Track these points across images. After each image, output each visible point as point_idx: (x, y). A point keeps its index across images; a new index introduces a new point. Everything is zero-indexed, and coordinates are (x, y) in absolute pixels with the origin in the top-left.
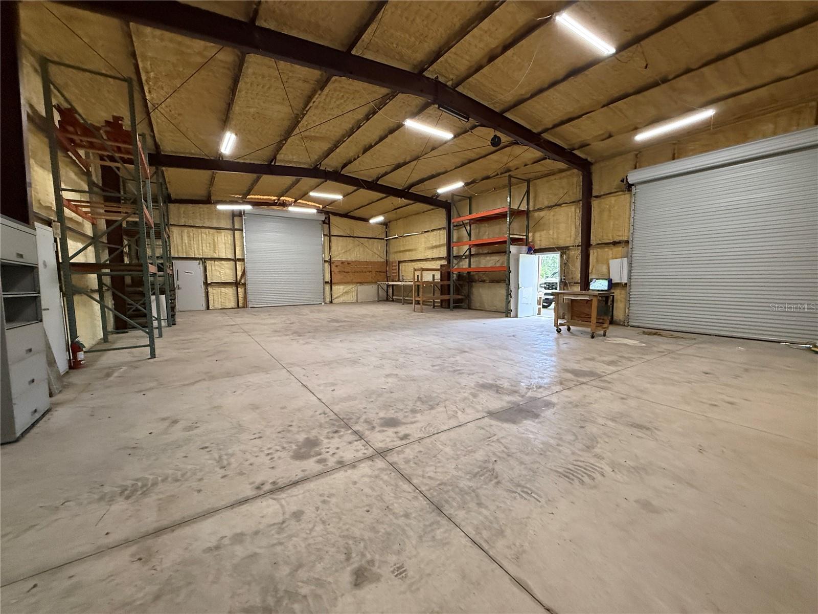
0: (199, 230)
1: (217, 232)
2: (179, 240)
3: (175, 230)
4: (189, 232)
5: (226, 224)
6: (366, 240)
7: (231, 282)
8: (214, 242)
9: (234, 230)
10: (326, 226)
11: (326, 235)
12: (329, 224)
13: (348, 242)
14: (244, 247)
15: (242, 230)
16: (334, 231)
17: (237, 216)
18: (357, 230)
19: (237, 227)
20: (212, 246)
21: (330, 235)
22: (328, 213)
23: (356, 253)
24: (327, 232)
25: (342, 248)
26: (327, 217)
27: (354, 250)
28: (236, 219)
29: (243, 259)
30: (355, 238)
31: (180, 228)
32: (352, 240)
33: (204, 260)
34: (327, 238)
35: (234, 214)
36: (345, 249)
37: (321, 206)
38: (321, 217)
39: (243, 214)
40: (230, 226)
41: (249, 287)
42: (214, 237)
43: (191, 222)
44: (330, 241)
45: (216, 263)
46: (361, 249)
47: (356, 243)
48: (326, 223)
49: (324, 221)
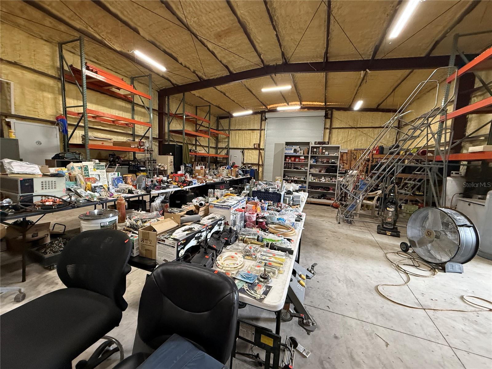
0: (244, 132)
1: (253, 132)
2: (234, 139)
3: (233, 133)
4: (239, 134)
5: (257, 127)
6: (371, 129)
7: (256, 163)
8: (250, 138)
9: (261, 130)
10: (328, 121)
11: (327, 128)
12: (331, 119)
13: (350, 133)
14: (265, 141)
15: (265, 130)
16: (336, 124)
17: (263, 120)
18: (362, 121)
19: (263, 128)
20: (249, 141)
21: (331, 128)
22: (332, 109)
23: (356, 143)
24: (328, 126)
25: (342, 139)
26: (329, 112)
27: (355, 140)
28: (263, 122)
29: (264, 149)
30: (358, 129)
31: (235, 131)
32: (354, 131)
33: (243, 149)
34: (328, 131)
35: (262, 120)
36: (346, 140)
37: (324, 104)
38: (323, 113)
39: (266, 119)
40: (259, 128)
41: (265, 167)
42: (250, 135)
43: (240, 127)
44: (330, 133)
45: (250, 151)
46: (363, 139)
47: (359, 133)
48: (329, 118)
49: (326, 116)
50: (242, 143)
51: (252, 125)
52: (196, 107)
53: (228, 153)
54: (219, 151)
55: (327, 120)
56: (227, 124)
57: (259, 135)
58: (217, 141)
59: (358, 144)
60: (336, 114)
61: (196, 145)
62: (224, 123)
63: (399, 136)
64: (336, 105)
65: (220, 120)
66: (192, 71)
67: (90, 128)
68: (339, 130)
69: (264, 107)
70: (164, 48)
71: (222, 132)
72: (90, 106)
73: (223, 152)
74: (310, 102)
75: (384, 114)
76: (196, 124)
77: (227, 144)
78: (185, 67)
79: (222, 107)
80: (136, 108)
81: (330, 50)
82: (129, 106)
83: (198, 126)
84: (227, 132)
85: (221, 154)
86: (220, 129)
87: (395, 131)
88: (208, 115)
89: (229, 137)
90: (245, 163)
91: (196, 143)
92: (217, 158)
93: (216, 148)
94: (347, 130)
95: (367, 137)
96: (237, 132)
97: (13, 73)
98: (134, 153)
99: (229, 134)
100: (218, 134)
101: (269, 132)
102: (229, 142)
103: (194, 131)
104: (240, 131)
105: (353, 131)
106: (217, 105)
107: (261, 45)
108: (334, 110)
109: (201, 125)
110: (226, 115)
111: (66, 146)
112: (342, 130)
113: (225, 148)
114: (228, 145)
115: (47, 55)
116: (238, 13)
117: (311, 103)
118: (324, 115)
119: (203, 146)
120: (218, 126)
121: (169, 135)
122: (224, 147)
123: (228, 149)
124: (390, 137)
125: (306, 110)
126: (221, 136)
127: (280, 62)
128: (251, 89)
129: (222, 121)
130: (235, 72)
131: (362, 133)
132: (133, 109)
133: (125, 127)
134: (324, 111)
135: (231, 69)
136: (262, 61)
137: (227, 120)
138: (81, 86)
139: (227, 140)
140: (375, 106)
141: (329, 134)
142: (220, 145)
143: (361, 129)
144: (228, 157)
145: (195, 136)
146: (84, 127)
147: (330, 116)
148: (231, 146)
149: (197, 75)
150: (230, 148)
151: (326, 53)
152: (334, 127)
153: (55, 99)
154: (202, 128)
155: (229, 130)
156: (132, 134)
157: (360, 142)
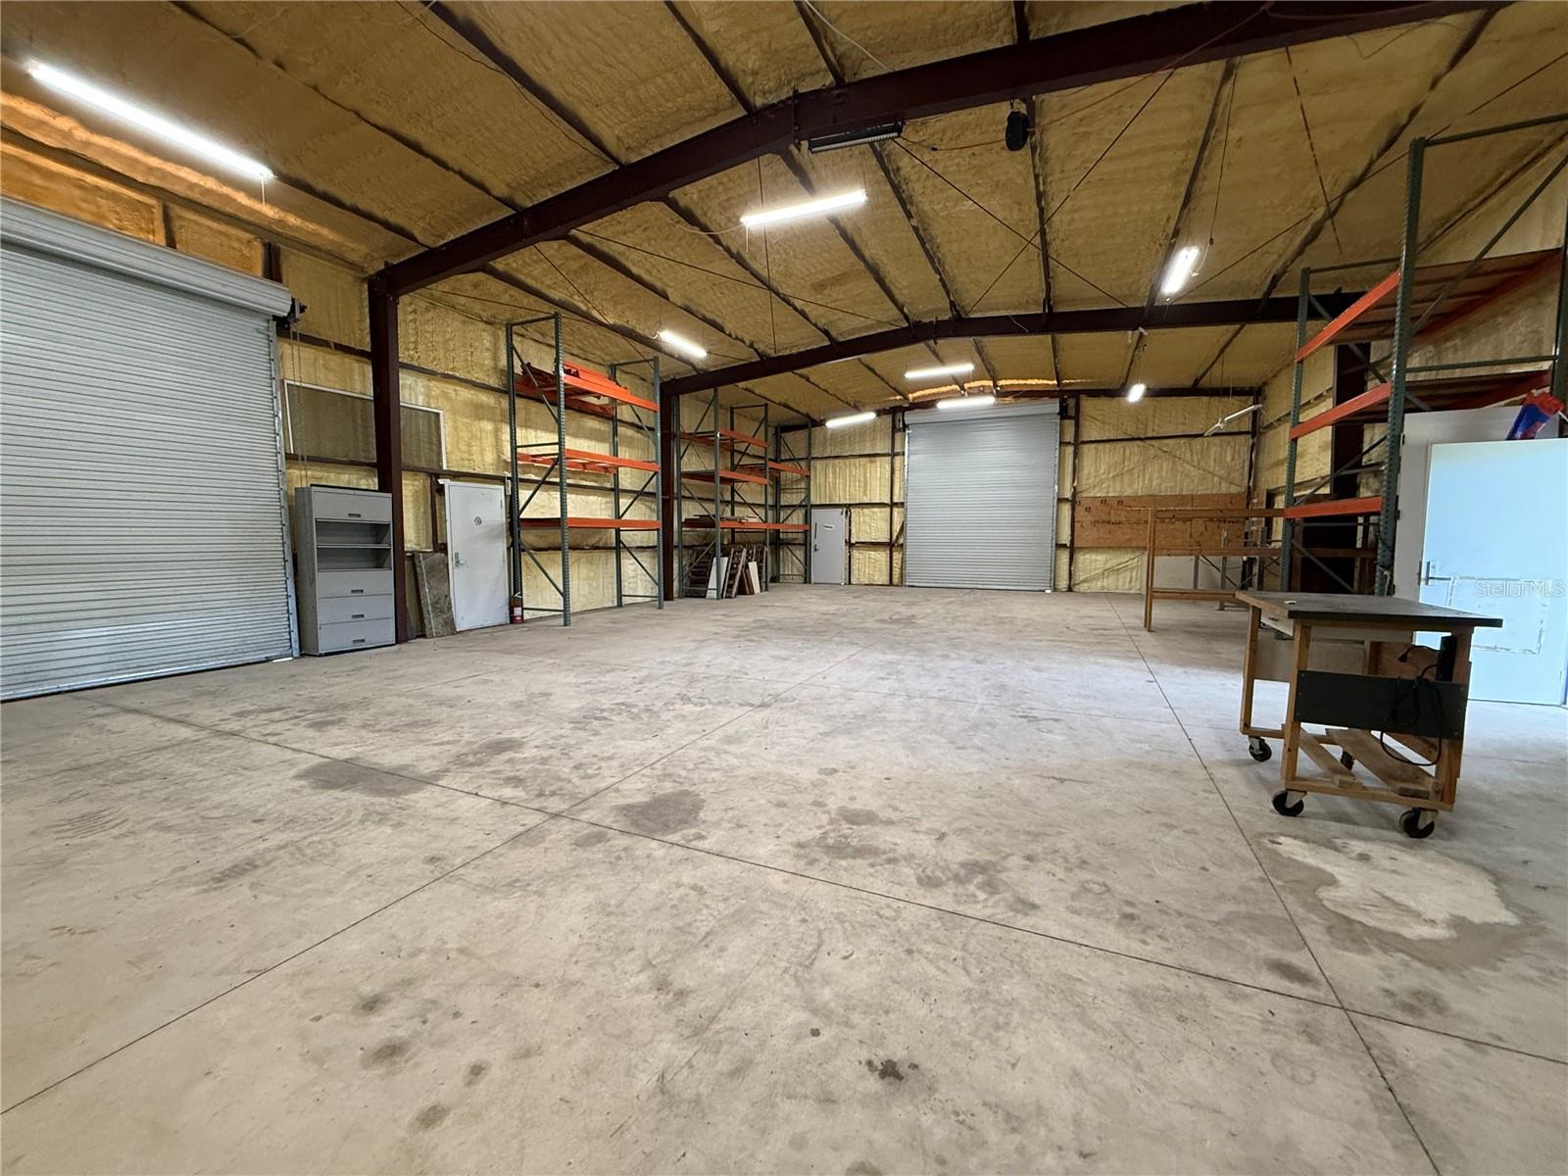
0: (847, 461)
1: (871, 462)
2: (823, 479)
3: (818, 465)
4: (834, 467)
5: (883, 447)
6: (1183, 441)
7: (884, 540)
8: (865, 478)
9: (893, 455)
10: (1070, 424)
11: (1069, 443)
12: (1077, 418)
13: (1127, 452)
14: (905, 482)
15: (903, 454)
16: (1090, 432)
17: (899, 430)
18: (1157, 422)
19: (898, 449)
20: (862, 485)
21: (1077, 443)
22: (1076, 394)
23: (1147, 476)
24: (1069, 437)
25: (1109, 467)
26: (1071, 402)
27: (1144, 469)
28: (898, 436)
29: (902, 503)
30: (1149, 442)
31: (824, 462)
32: (1139, 446)
33: (849, 506)
34: (1070, 450)
35: (894, 430)
36: (1118, 471)
37: (1055, 382)
38: (1054, 406)
39: (905, 426)
40: (888, 450)
41: (909, 551)
42: (865, 470)
43: (838, 450)
44: (1076, 455)
45: (865, 510)
46: (1165, 465)
47: (1152, 452)
48: (1070, 418)
49: (1063, 414)
50: (845, 491)
51: (868, 444)
52: (732, 409)
53: (807, 519)
54: (783, 515)
55: (1067, 422)
56: (803, 445)
57: (888, 467)
58: (778, 486)
59: (1151, 481)
60: (1088, 405)
61: (732, 503)
62: (795, 441)
63: (1257, 454)
64: (1087, 383)
65: (783, 435)
66: (748, 343)
67: (569, 485)
68: (1101, 446)
69: (898, 397)
70: (704, 312)
71: (790, 464)
72: (571, 443)
73: (794, 515)
74: (1018, 379)
75: (1215, 400)
76: (733, 452)
77: (803, 496)
78: (737, 338)
79: (792, 405)
80: (621, 430)
81: (1055, 292)
82: (605, 427)
83: (737, 457)
84: (803, 464)
85: (789, 522)
86: (783, 458)
87: (1245, 442)
88: (763, 426)
89: (808, 477)
90: (853, 541)
91: (733, 497)
92: (778, 531)
93: (777, 507)
94: (1119, 445)
95: (1174, 463)
96: (831, 462)
97: (444, 394)
98: (618, 532)
99: (809, 470)
100: (779, 471)
101: (913, 458)
102: (808, 489)
103: (726, 469)
104: (837, 461)
105: (1136, 449)
106: (783, 401)
107: (905, 292)
108: (1083, 397)
109: (744, 454)
110: (797, 422)
111: (516, 523)
112: (1108, 445)
113: (800, 506)
114: (808, 496)
115: (487, 349)
116: (867, 254)
117: (1022, 382)
118: (1057, 410)
119: (750, 505)
120: (778, 451)
121: (680, 484)
122: (796, 502)
123: (807, 507)
124: (1233, 459)
125: (1009, 399)
126: (788, 474)
127: (946, 316)
128: (872, 366)
129: (789, 437)
130: (841, 339)
131: (1160, 453)
132: (615, 433)
133: (598, 475)
134: (1058, 400)
135: (834, 333)
136: (906, 317)
137: (802, 435)
138: (555, 404)
139: (803, 485)
140: (1188, 383)
141: (1075, 458)
142: (786, 499)
143: (1153, 442)
144: (808, 528)
145: (732, 481)
146: (560, 485)
147: (1072, 412)
148: (814, 500)
149: (756, 350)
150: (813, 506)
151: (1048, 299)
152: (1085, 439)
153: (497, 432)
154: (746, 461)
155: (809, 459)
156: (612, 490)
157: (1156, 475)
